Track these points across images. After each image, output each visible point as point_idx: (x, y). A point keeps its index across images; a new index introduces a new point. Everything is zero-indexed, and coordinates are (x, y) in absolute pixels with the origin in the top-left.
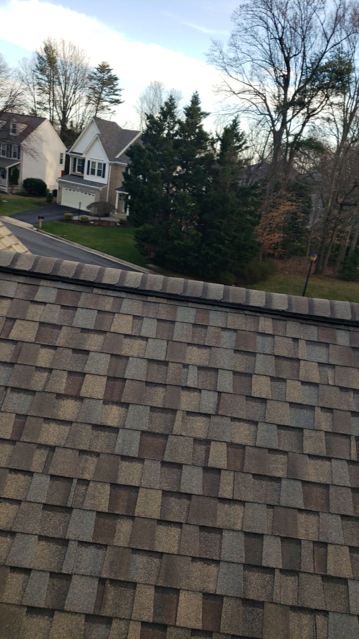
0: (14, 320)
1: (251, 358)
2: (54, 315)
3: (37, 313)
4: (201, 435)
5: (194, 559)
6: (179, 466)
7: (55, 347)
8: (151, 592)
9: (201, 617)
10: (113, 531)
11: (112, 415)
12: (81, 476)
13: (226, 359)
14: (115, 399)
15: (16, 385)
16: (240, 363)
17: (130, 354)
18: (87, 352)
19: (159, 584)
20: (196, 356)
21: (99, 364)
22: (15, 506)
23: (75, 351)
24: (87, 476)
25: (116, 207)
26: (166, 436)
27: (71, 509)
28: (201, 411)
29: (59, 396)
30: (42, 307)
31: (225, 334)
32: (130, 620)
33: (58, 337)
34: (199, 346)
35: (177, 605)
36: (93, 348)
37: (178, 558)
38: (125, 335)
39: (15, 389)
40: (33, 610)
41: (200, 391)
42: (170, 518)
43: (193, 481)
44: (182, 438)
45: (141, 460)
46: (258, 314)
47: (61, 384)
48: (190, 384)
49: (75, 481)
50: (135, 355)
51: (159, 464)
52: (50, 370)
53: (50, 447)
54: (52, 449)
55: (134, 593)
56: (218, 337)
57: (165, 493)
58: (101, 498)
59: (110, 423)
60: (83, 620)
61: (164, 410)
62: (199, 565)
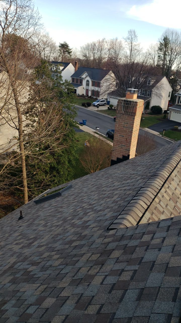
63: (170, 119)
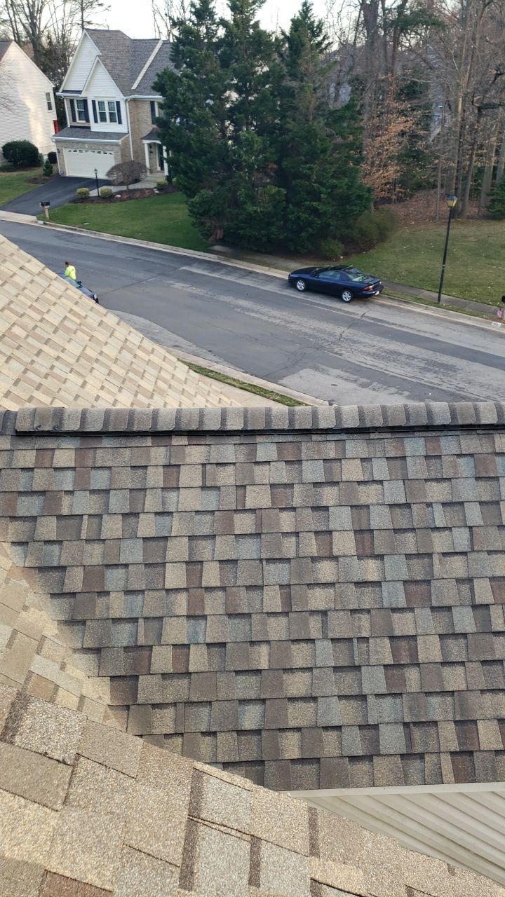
0: (244, 486)
1: (494, 483)
2: (281, 473)
3: (263, 475)
4: (462, 574)
5: (482, 691)
6: (449, 608)
7: (293, 509)
8: (452, 726)
9: (500, 739)
10: (403, 681)
11: (371, 570)
12: (359, 635)
13: (469, 490)
14: (368, 552)
15: (269, 555)
16: (484, 491)
17: (369, 503)
18: (326, 508)
19: (457, 719)
20: (437, 492)
21: (342, 518)
22: (308, 674)
23: (315, 508)
24: (364, 634)
25: (148, 165)
26: (428, 582)
27: (359, 667)
28: (457, 551)
29: (314, 559)
30: (267, 467)
31: (461, 461)
32: (440, 752)
33: (293, 497)
34: (437, 480)
35: (478, 733)
36: (330, 503)
37: (468, 693)
38: (358, 482)
39: (269, 560)
40: (353, 759)
41: (450, 529)
42: (453, 659)
43: (465, 620)
44: (444, 581)
45: (411, 610)
46: (491, 432)
47: (312, 546)
48: (439, 524)
49: (355, 640)
50: (375, 502)
51: (428, 610)
52: (297, 534)
53: (321, 611)
54: (324, 613)
55: (437, 729)
56: (455, 466)
57: (442, 637)
58: (383, 651)
59: (371, 578)
60: (400, 759)
61: (418, 555)
62: (488, 696)
63: (64, 173)
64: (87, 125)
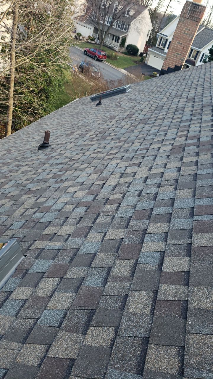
63: (147, 63)
64: (163, 49)
